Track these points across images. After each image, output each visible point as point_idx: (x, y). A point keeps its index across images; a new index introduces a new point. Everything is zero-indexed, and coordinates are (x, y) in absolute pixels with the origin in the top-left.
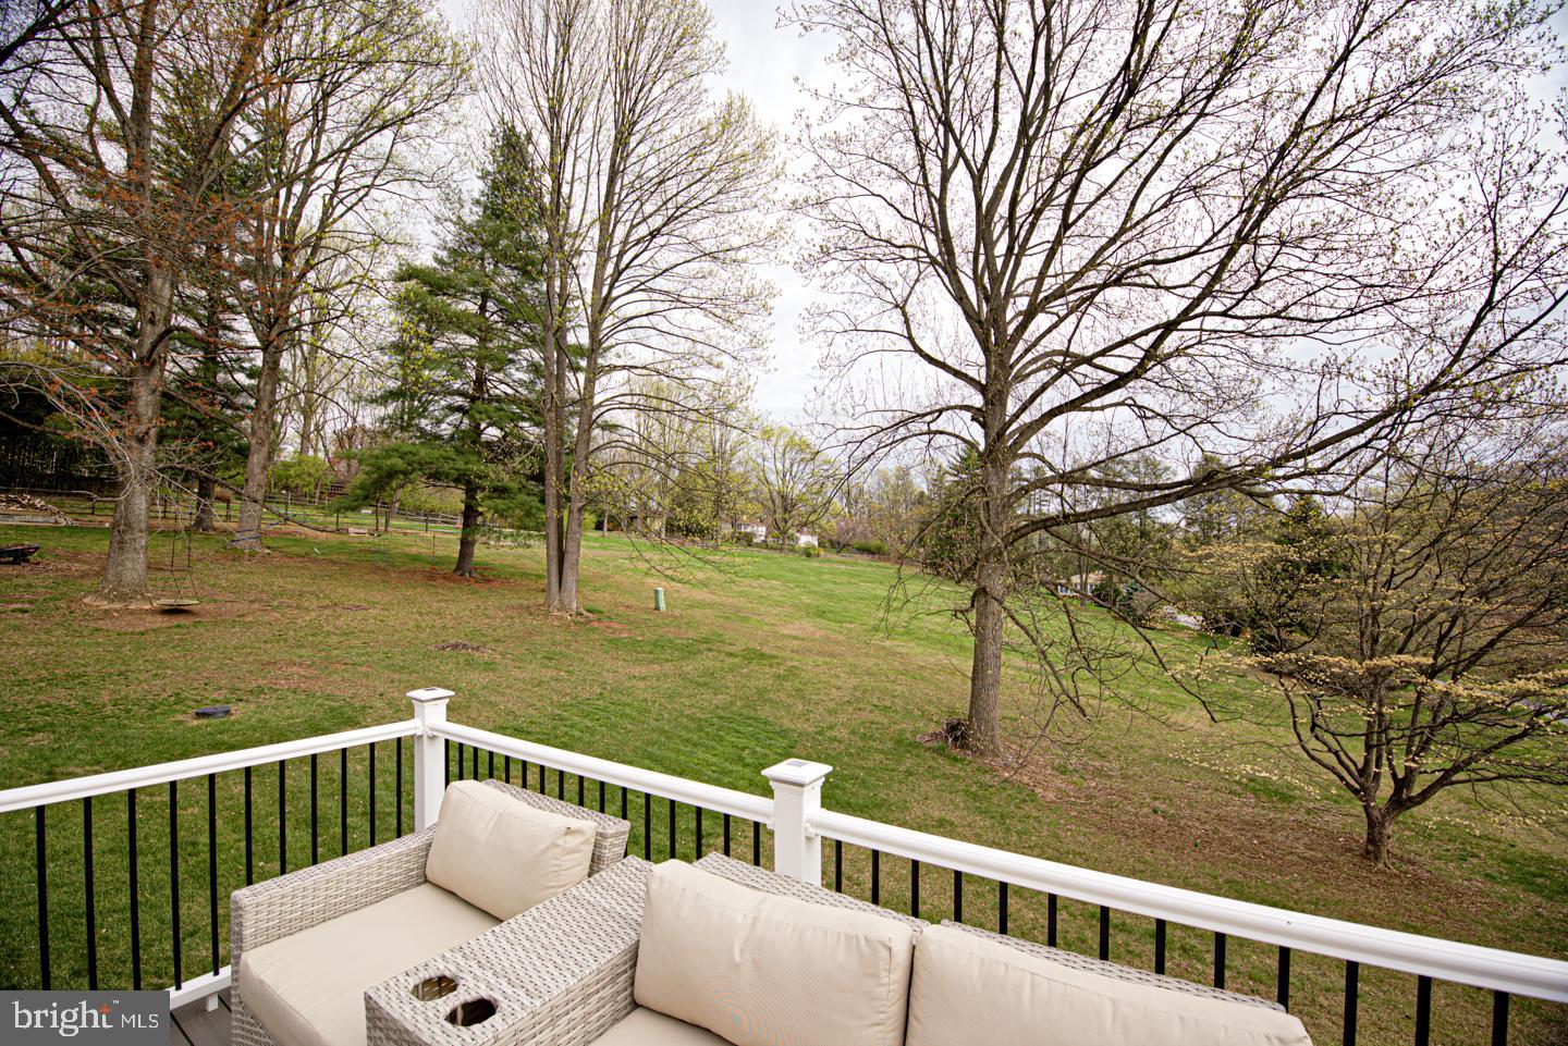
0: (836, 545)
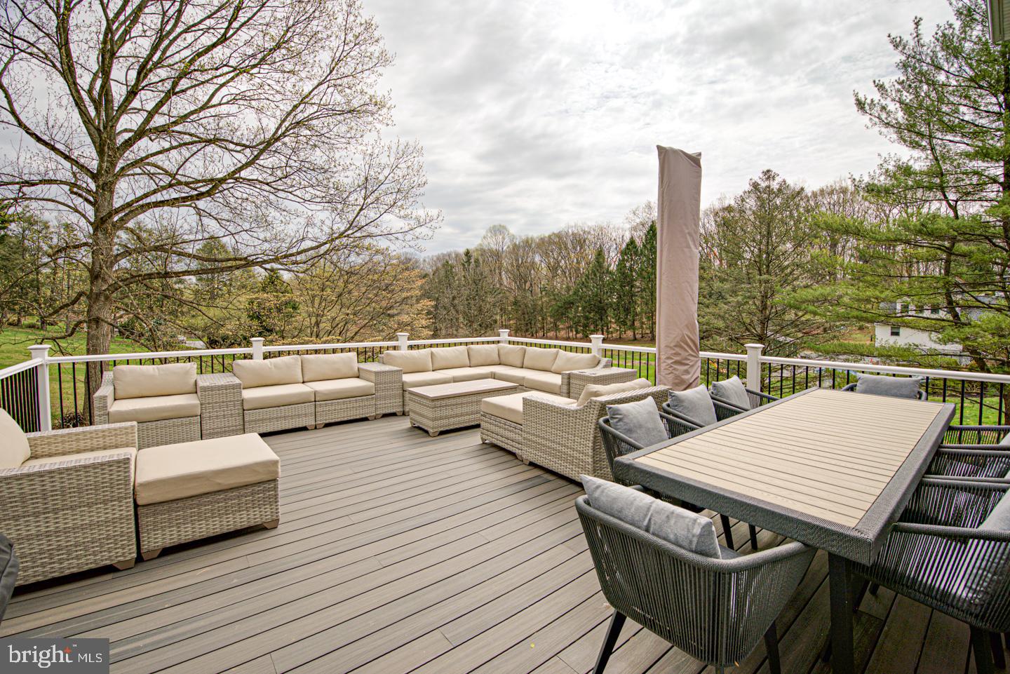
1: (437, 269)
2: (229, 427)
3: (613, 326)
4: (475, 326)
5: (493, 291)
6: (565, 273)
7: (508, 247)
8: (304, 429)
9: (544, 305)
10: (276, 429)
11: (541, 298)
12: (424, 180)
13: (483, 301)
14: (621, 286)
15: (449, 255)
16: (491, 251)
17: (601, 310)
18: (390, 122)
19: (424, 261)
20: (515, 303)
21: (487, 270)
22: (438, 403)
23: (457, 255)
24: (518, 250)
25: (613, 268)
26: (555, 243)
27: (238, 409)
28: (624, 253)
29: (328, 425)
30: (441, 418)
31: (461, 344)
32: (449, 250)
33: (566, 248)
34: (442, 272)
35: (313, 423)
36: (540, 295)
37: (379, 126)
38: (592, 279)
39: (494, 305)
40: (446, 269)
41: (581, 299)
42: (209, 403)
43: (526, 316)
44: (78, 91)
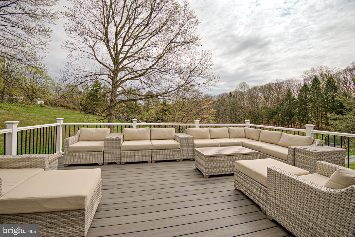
0: (51, 104)
1: (219, 99)
2: (115, 158)
3: (297, 122)
4: (233, 121)
5: (241, 107)
6: (272, 100)
7: (247, 90)
8: (146, 162)
9: (263, 113)
10: (134, 161)
11: (262, 110)
12: (212, 63)
13: (237, 111)
14: (301, 105)
15: (223, 94)
16: (240, 92)
17: (290, 115)
18: (200, 45)
19: (214, 97)
20: (250, 112)
21: (238, 99)
22: (209, 159)
23: (226, 94)
24: (251, 91)
25: (296, 97)
26: (267, 88)
27: (119, 150)
28: (301, 91)
29: (157, 162)
30: (210, 168)
31: (225, 126)
32: (223, 93)
33: (272, 89)
34: (221, 101)
35: (150, 160)
36: (261, 109)
37: (196, 47)
38: (285, 102)
39: (241, 113)
40: (222, 99)
41: (280, 111)
42: (107, 146)
43: (255, 117)
44: (109, 48)
